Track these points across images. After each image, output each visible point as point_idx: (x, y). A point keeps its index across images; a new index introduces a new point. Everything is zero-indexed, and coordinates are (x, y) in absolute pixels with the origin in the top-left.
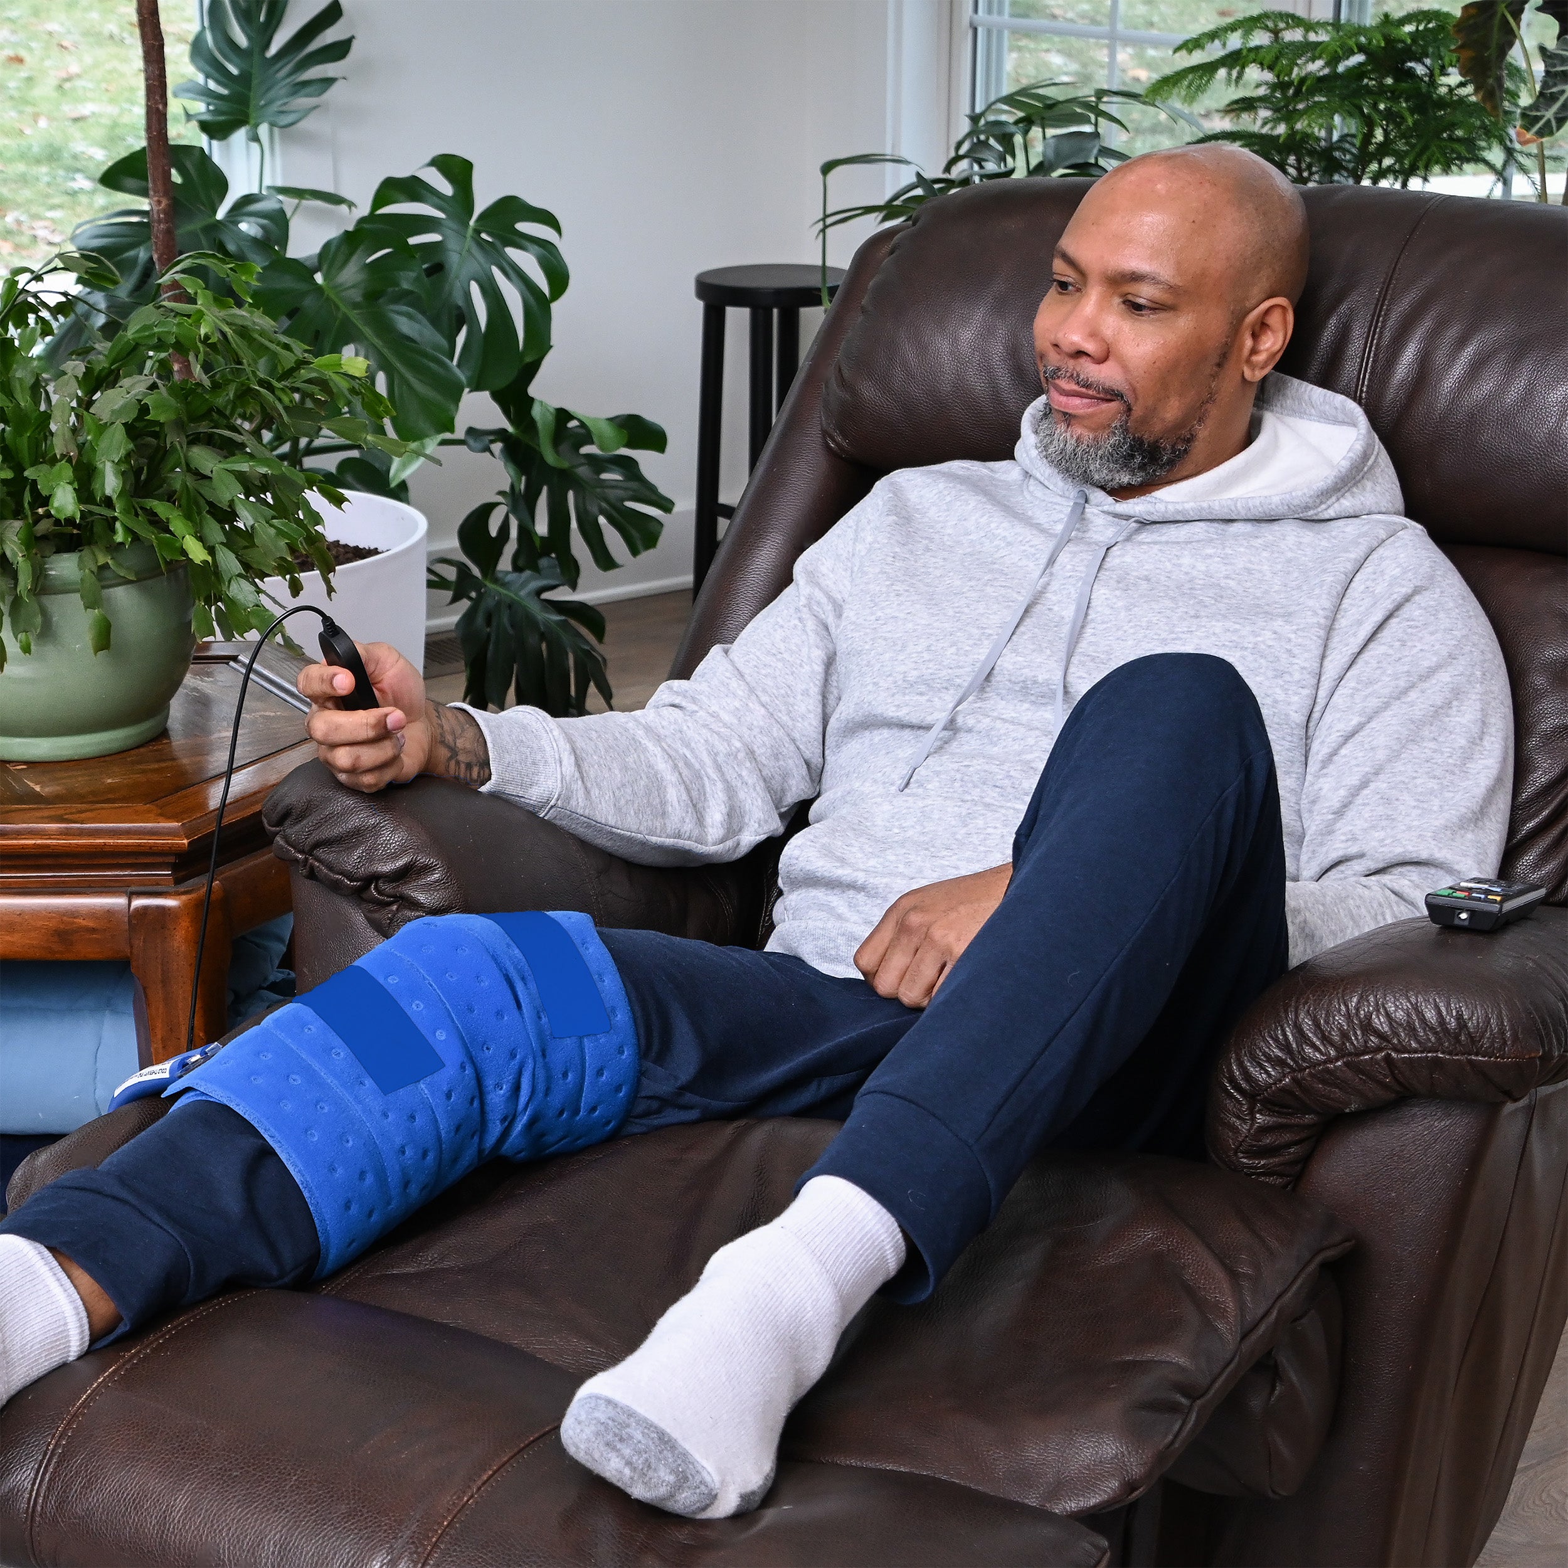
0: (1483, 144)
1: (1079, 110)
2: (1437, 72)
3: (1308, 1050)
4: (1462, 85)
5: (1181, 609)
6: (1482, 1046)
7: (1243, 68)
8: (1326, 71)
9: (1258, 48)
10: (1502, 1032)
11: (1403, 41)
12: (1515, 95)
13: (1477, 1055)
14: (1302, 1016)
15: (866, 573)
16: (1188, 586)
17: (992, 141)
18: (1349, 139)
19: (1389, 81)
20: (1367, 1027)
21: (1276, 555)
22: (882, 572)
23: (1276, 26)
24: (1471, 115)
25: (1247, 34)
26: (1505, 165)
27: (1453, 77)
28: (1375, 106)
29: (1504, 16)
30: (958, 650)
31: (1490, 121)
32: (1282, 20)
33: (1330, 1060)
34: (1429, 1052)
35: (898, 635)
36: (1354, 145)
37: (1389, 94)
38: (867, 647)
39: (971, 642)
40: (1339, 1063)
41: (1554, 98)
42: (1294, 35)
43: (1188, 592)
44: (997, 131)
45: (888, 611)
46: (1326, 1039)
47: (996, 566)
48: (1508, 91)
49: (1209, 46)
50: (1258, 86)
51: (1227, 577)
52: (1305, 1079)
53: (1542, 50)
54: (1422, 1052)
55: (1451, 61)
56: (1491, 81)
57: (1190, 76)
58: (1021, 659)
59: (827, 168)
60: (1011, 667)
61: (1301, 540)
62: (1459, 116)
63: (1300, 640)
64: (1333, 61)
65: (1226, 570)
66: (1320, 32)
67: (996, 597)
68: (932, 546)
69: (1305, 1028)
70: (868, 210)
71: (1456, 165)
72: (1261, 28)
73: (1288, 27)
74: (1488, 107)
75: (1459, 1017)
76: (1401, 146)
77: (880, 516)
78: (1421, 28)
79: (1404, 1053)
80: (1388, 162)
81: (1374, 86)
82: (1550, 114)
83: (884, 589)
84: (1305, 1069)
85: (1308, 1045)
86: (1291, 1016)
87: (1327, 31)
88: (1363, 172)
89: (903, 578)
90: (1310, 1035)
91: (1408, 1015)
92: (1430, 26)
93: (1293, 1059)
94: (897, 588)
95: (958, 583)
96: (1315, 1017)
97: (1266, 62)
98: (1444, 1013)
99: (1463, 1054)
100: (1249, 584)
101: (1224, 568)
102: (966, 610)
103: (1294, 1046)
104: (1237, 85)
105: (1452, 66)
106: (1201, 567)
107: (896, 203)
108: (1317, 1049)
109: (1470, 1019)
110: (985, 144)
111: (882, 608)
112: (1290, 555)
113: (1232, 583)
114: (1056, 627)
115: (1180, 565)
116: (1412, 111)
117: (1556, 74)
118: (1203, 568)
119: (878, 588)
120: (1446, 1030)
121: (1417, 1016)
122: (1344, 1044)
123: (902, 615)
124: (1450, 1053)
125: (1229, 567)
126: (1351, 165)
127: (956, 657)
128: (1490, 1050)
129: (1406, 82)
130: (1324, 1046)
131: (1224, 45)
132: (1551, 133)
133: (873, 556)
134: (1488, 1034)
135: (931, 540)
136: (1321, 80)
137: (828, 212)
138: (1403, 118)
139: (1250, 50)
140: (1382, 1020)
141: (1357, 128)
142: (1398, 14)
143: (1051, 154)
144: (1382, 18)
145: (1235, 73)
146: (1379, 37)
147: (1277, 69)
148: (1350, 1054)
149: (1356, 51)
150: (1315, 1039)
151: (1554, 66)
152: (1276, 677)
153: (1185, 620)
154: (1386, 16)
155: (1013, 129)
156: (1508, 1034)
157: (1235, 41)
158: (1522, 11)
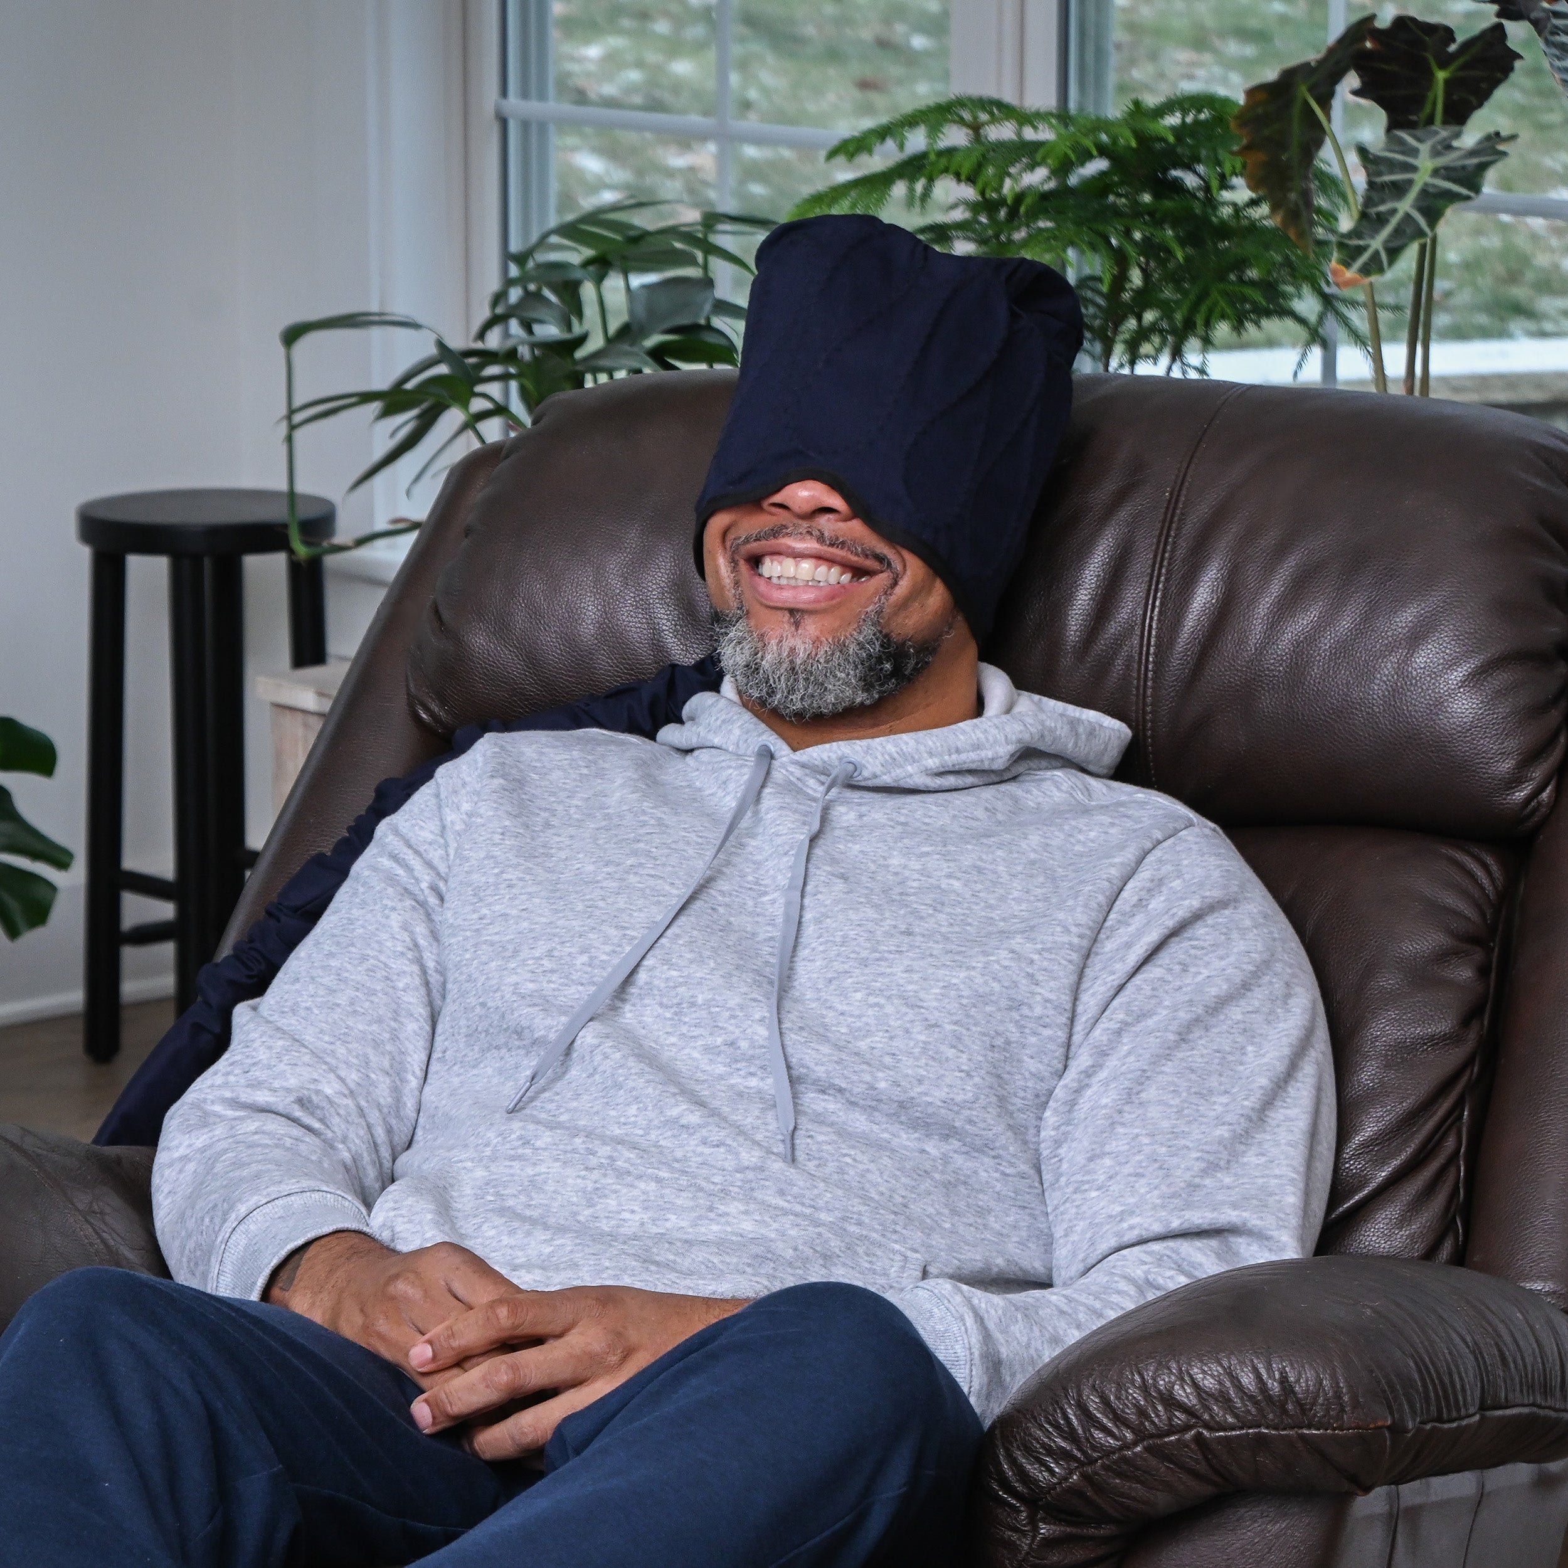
0: (1290, 289)
1: (678, 245)
2: (1215, 184)
3: (1098, 1435)
4: (1253, 203)
5: (888, 922)
6: (1315, 1415)
7: (931, 180)
8: (1052, 185)
9: (950, 151)
10: (1338, 1395)
11: (1163, 140)
12: (1330, 217)
13: (1309, 1427)
14: (1086, 1392)
15: (467, 859)
16: (898, 890)
17: (547, 293)
18: (1091, 284)
19: (1147, 198)
20: (1170, 1402)
21: (1016, 855)
22: (489, 857)
23: (975, 118)
24: (1267, 247)
25: (934, 131)
26: (1321, 318)
27: (1240, 192)
28: (1128, 234)
29: (1306, 104)
30: (591, 958)
31: (1297, 256)
32: (984, 109)
33: (1126, 1446)
34: (1250, 1428)
35: (508, 937)
36: (1099, 293)
37: (1147, 217)
38: (468, 956)
39: (608, 948)
40: (1139, 1449)
41: (1381, 220)
42: (1002, 132)
43: (898, 898)
44: (557, 277)
45: (498, 908)
46: (1118, 1419)
47: (641, 845)
48: (1319, 211)
49: (878, 148)
50: (954, 206)
51: (949, 876)
52: (1097, 1474)
53: (1362, 151)
54: (1242, 1428)
55: (1234, 168)
56: (1293, 196)
57: (853, 194)
58: (674, 973)
59: (292, 335)
60: (663, 985)
61: (1048, 841)
62: (1249, 248)
63: (1045, 963)
64: (1063, 168)
65: (949, 867)
66: (1041, 127)
67: (642, 890)
68: (555, 822)
69: (1092, 1407)
70: (366, 397)
71: (1252, 321)
72: (954, 122)
73: (994, 120)
74: (1292, 234)
75: (1284, 1380)
76: (1168, 293)
77: (479, 776)
78: (1189, 119)
79: (1218, 1430)
80: (1149, 316)
81: (1125, 205)
82: (1377, 243)
83: (491, 880)
84: (1096, 1461)
85: (1097, 1428)
86: (1072, 1393)
87: (1051, 126)
88: (1116, 331)
89: (515, 861)
90: (1099, 1415)
91: (1220, 1383)
92: (1202, 116)
93: (1080, 1449)
94: (509, 876)
95: (591, 868)
96: (1103, 1392)
97: (964, 173)
98: (1265, 1376)
99: (1292, 1428)
100: (979, 887)
101: (945, 865)
102: (601, 904)
103: (1080, 1431)
104: (923, 207)
105: (1237, 175)
106: (915, 865)
107: (409, 386)
108: (1109, 1432)
109: (1298, 1381)
110: (537, 296)
111: (490, 905)
112: (1033, 856)
113: (956, 884)
114: (721, 931)
115: (887, 866)
116: (1183, 243)
117: (1383, 186)
118: (918, 867)
119: (483, 879)
120: (1269, 1398)
121: (1232, 1382)
122: (1142, 1424)
123: (514, 912)
124: (1276, 1429)
125: (952, 864)
126: (1097, 323)
127: (590, 969)
128: (1325, 1420)
129: (1172, 199)
130: (1117, 1427)
131: (901, 147)
132: (1381, 270)
133: (475, 836)
134: (1321, 1400)
135: (553, 813)
136: (1045, 197)
137: (298, 402)
138: (1169, 252)
139: (941, 153)
140: (1188, 1391)
141: (1102, 265)
142: (1151, 100)
143: (641, 311)
144: (1132, 107)
145: (919, 186)
146: (1128, 133)
147: (980, 184)
148: (1152, 1436)
149: (1095, 152)
150: (1105, 1421)
151: (1380, 174)
152: (1010, 1008)
153: (892, 935)
154: (1137, 103)
155: (578, 274)
156: (1346, 1398)
157: (917, 141)
158: (1331, 94)
